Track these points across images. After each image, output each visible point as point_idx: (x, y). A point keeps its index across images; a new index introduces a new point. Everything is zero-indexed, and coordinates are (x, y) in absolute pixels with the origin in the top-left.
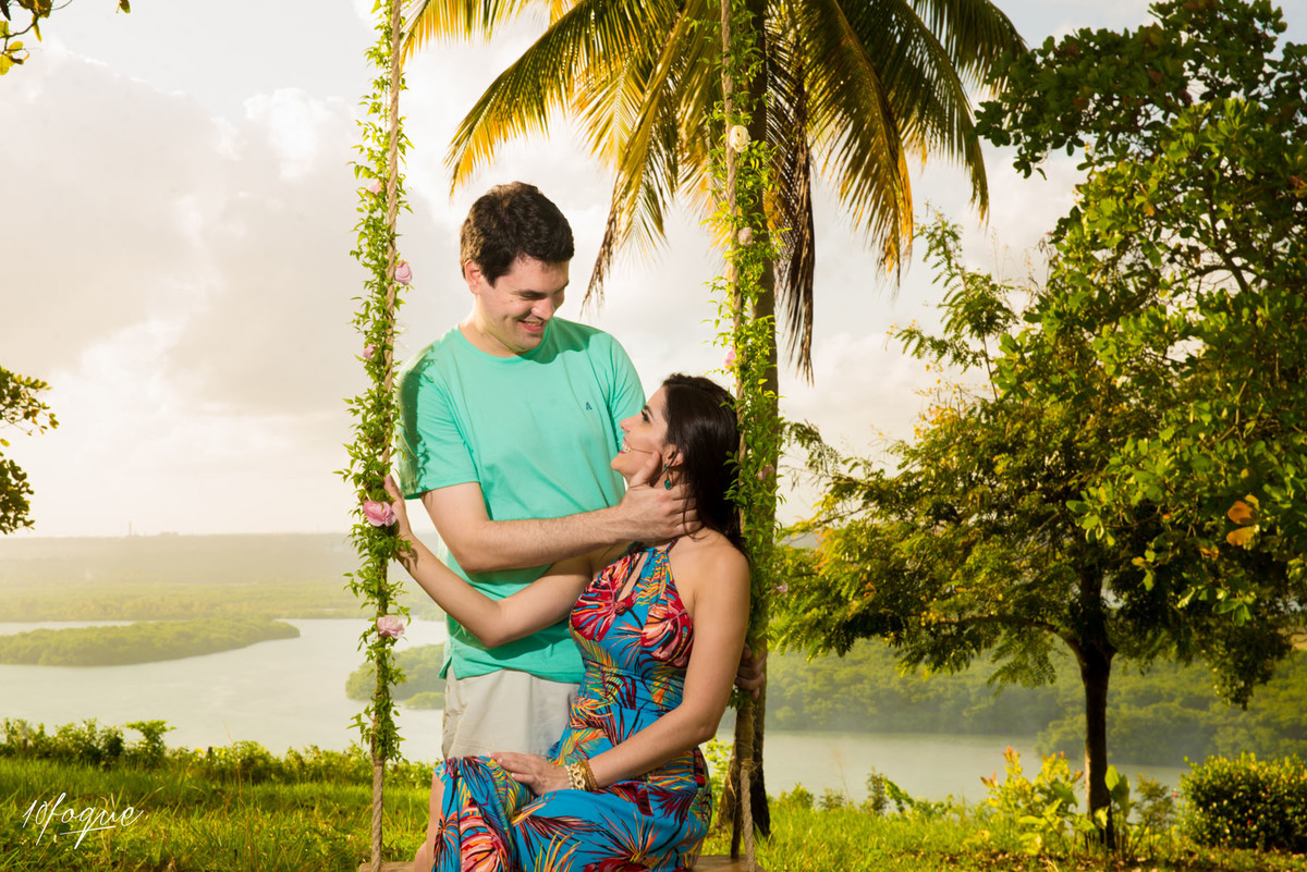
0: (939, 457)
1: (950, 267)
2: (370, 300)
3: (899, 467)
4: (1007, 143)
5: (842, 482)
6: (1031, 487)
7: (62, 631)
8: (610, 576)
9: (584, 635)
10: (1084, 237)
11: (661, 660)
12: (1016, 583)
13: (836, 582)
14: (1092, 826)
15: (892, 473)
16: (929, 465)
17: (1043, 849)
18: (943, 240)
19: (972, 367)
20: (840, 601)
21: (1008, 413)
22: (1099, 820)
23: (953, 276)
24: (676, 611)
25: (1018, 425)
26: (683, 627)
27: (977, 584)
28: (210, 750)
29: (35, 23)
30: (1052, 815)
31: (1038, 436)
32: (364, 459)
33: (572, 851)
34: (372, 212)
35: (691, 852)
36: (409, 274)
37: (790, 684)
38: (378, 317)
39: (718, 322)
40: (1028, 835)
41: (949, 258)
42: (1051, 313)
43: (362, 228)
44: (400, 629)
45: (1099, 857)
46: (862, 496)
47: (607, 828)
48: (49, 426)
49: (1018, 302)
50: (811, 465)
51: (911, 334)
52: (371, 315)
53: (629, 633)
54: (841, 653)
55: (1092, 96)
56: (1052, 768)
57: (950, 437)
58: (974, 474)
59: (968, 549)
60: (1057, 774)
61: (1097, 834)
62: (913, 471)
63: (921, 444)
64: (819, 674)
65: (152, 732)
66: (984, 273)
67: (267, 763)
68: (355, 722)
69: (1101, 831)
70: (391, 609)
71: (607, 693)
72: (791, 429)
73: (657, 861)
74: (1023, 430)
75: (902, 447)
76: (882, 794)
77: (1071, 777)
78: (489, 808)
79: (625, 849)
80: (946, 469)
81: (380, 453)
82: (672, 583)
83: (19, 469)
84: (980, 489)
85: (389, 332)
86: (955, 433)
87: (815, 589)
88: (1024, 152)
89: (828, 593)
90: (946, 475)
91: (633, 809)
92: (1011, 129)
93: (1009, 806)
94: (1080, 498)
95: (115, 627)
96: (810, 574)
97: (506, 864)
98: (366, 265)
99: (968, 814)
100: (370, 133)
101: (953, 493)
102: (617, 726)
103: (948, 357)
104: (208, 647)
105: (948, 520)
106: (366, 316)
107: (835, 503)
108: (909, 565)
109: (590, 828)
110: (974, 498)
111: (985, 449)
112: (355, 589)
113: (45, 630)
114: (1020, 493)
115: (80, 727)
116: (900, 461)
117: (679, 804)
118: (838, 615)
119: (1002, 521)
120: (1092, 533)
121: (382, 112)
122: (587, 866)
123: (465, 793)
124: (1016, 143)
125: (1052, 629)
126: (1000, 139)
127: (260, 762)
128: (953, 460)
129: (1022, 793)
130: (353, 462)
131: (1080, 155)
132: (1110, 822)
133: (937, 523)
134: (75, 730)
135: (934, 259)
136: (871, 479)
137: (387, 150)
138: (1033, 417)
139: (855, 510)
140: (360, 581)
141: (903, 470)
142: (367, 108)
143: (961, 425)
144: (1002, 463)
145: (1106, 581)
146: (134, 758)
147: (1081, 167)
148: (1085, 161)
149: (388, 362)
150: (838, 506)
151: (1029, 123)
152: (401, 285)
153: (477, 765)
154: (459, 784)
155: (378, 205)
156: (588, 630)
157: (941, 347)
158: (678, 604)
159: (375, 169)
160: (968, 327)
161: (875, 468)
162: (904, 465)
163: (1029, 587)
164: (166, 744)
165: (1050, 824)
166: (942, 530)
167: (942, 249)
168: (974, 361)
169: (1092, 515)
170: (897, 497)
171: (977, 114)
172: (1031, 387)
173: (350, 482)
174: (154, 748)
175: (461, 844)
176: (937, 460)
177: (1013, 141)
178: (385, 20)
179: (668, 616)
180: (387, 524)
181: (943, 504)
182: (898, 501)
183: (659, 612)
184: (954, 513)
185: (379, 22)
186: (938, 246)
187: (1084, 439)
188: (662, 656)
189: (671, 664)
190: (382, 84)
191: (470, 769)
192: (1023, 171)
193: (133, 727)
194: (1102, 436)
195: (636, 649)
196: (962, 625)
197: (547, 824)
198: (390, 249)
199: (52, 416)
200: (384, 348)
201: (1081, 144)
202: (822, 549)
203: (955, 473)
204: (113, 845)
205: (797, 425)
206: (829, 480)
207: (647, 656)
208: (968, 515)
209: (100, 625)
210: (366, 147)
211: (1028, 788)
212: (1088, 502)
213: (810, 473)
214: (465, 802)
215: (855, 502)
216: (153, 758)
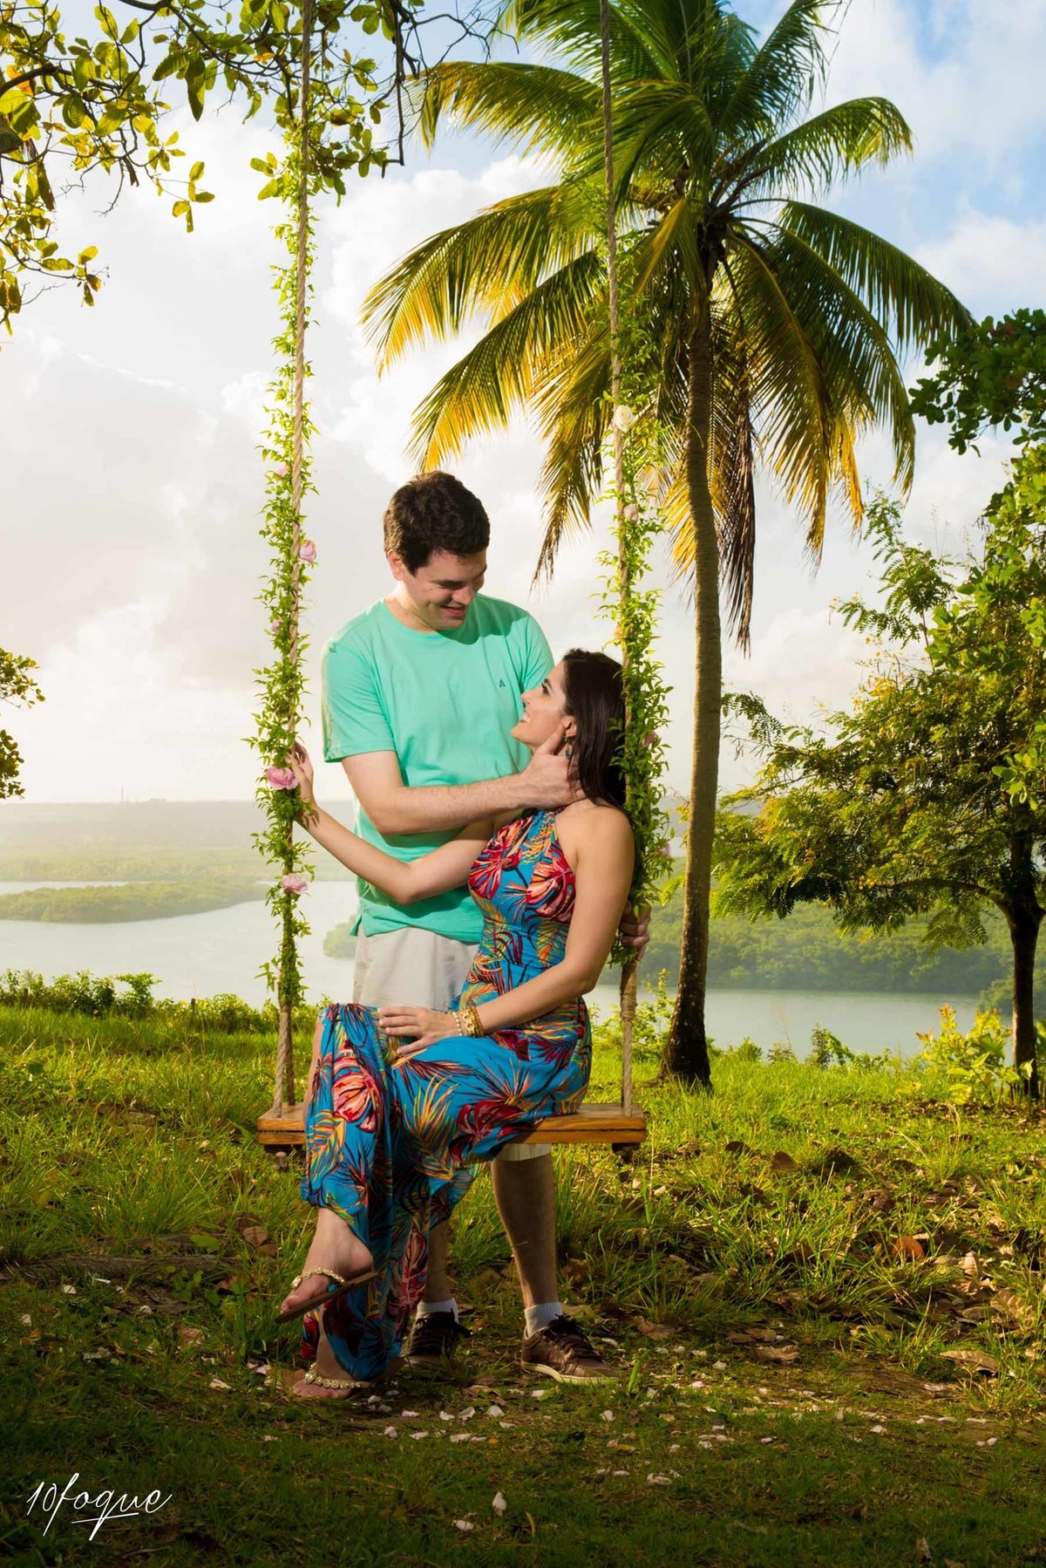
0: (879, 728)
1: (891, 543)
2: (276, 577)
3: (839, 738)
4: (941, 420)
5: (784, 752)
6: (966, 756)
7: (62, 891)
8: (504, 838)
9: (478, 893)
10: (1015, 511)
11: (546, 916)
12: (951, 847)
13: (777, 847)
14: (1018, 1077)
15: (832, 743)
16: (868, 736)
17: (971, 1098)
18: (882, 518)
19: (911, 641)
20: (781, 866)
21: (945, 685)
22: (1025, 1071)
23: (893, 551)
24: (561, 869)
25: (954, 697)
26: (565, 883)
27: (912, 851)
28: (193, 1001)
29: (6, 318)
30: (980, 1067)
31: (973, 707)
32: (270, 727)
33: (449, 1092)
34: (279, 493)
35: (570, 1099)
36: (313, 553)
37: (744, 945)
38: (284, 594)
39: (605, 596)
40: (958, 1086)
41: (889, 535)
42: (982, 585)
43: (269, 509)
44: (304, 885)
45: (1023, 1106)
46: (802, 765)
47: (483, 1071)
48: (37, 701)
49: (957, 577)
50: (754, 735)
51: (853, 608)
52: (277, 592)
53: (515, 891)
54: (782, 915)
55: (1025, 375)
56: (985, 1023)
57: (889, 708)
58: (911, 744)
59: (904, 816)
60: (989, 1029)
61: (1022, 1086)
62: (853, 741)
63: (860, 715)
64: (772, 936)
65: (140, 985)
66: (924, 549)
67: (245, 1014)
68: (264, 970)
69: (1026, 1081)
70: (296, 867)
71: (497, 950)
72: (737, 700)
73: (532, 1105)
74: (957, 702)
75: (841, 718)
76: (827, 1049)
77: (1003, 1032)
78: (364, 1051)
79: (500, 1092)
80: (883, 740)
81: (285, 722)
82: (557, 842)
83: (10, 738)
84: (917, 758)
85: (294, 607)
86: (893, 704)
87: (757, 854)
88: (958, 430)
89: (770, 859)
90: (884, 744)
91: (512, 1056)
92: (946, 406)
93: (943, 1059)
94: (1005, 764)
95: (110, 887)
96: (753, 840)
97: (378, 1102)
98: (272, 544)
99: (903, 1066)
100: (277, 419)
101: (890, 762)
102: (505, 981)
103: (888, 632)
104: (194, 907)
105: (886, 788)
106: (272, 593)
107: (777, 771)
108: (847, 831)
109: (468, 1072)
110: (910, 767)
111: (922, 719)
112: (261, 849)
113: (47, 889)
114: (955, 762)
115: (75, 979)
116: (840, 732)
117: (558, 1053)
118: (779, 880)
119: (939, 789)
120: (1016, 797)
121: (289, 399)
122: (463, 1106)
123: (341, 1035)
124: (951, 420)
125: (983, 891)
126: (935, 416)
127: (239, 1013)
128: (891, 730)
129: (956, 1048)
130: (260, 730)
131: (1016, 430)
132: (1034, 1074)
133: (875, 792)
134: (70, 982)
135: (874, 536)
136: (812, 748)
137: (292, 434)
138: (968, 689)
139: (797, 778)
140: (266, 841)
141: (842, 741)
142: (274, 395)
143: (896, 696)
144: (938, 733)
145: (1036, 847)
146: (124, 1008)
147: (1017, 442)
148: (1020, 435)
149: (293, 635)
150: (780, 775)
151: (966, 401)
152: (306, 563)
153: (359, 1010)
154: (337, 1028)
155: (285, 488)
156: (482, 889)
157: (882, 621)
158: (563, 863)
159: (282, 452)
160: (908, 601)
161: (816, 738)
162: (845, 734)
163: (962, 852)
164: (153, 995)
165: (978, 1075)
166: (880, 797)
167: (882, 526)
168: (913, 634)
169: (1017, 780)
170: (837, 766)
171: (912, 392)
172: (963, 656)
173: (257, 748)
174: (142, 999)
175: (333, 1083)
176: (877, 729)
177: (947, 418)
178: (291, 310)
179: (552, 875)
180: (288, 788)
181: (880, 772)
182: (837, 771)
183: (543, 870)
184: (891, 781)
185: (285, 313)
186: (878, 524)
187: (1017, 711)
188: (546, 912)
189: (556, 919)
190: (289, 371)
191: (351, 1015)
192: (957, 449)
193: (122, 979)
194: (1035, 706)
195: (521, 906)
196: (897, 888)
197: (425, 1068)
198: (295, 528)
199: (38, 691)
200: (289, 623)
201: (1018, 419)
202: (764, 816)
203: (893, 743)
204: (80, 1085)
205: (742, 696)
206: (772, 750)
207: (532, 913)
208: (903, 783)
209: (96, 885)
210: (273, 432)
211: (962, 1043)
212: (1013, 768)
213: (753, 744)
214: (341, 1044)
215: (797, 771)
216: (140, 1008)
